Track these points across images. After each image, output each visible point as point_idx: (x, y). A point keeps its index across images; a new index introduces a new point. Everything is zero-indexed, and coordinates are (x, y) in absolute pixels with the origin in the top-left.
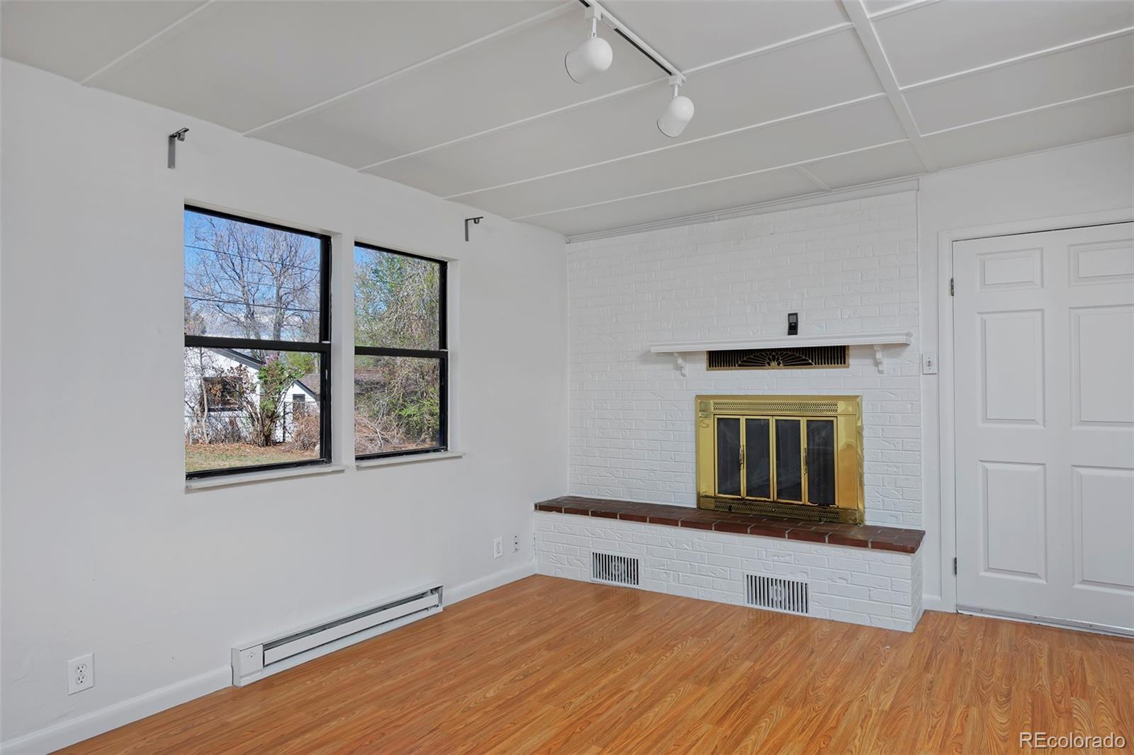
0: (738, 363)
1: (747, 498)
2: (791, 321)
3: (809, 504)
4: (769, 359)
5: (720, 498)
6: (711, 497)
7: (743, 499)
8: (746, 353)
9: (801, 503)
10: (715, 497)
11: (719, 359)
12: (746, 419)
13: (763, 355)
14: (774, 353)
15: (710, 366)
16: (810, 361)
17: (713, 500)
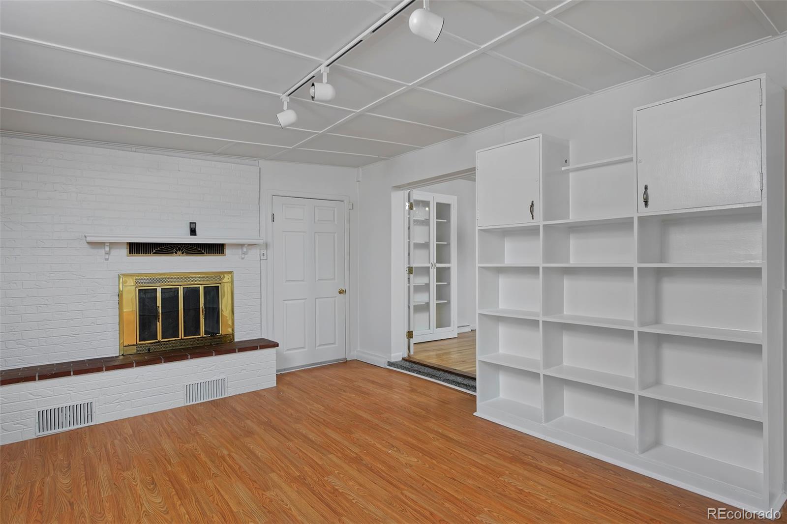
0: (153, 251)
1: (162, 340)
2: (192, 227)
3: (205, 336)
4: (176, 249)
5: (140, 344)
6: (134, 345)
7: (159, 342)
8: (159, 245)
9: (200, 336)
10: (137, 345)
11: (136, 248)
12: (162, 289)
13: (172, 247)
14: (179, 246)
15: (130, 253)
16: (203, 251)
17: (135, 347)
